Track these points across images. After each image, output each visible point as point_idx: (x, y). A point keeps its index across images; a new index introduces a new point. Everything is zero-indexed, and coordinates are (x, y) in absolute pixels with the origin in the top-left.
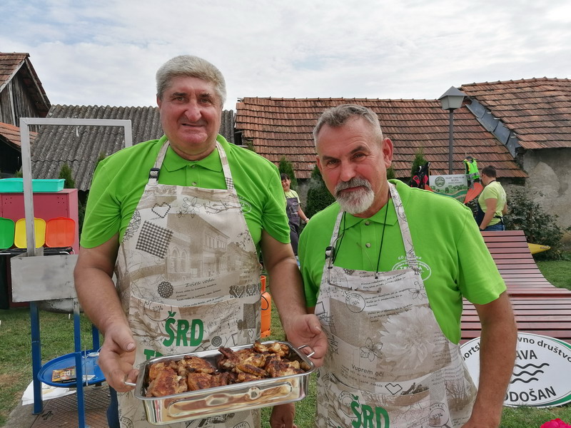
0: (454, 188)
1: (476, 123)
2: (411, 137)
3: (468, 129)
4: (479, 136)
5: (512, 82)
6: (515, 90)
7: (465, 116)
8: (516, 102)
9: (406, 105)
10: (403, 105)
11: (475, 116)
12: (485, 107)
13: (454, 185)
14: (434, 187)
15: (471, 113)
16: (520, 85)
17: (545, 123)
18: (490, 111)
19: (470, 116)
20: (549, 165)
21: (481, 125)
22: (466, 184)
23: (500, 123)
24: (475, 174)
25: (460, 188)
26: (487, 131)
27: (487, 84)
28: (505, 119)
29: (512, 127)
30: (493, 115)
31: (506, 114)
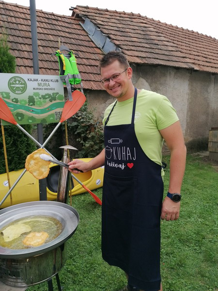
0: (44, 97)
1: (87, 39)
2: (20, 40)
3: (80, 42)
4: (91, 50)
5: (116, 12)
6: (118, 18)
7: (79, 32)
8: (120, 26)
9: (21, 10)
10: (18, 9)
11: (87, 33)
12: (95, 24)
13: (43, 93)
14: (8, 94)
15: (84, 30)
16: (122, 15)
17: (143, 44)
18: (99, 28)
19: (83, 33)
20: (147, 81)
21: (92, 42)
22: (62, 93)
23: (108, 39)
24: (74, 76)
25: (52, 98)
26: (97, 47)
27: (97, 9)
28: (112, 36)
29: (117, 43)
30: (102, 32)
31: (113, 32)
